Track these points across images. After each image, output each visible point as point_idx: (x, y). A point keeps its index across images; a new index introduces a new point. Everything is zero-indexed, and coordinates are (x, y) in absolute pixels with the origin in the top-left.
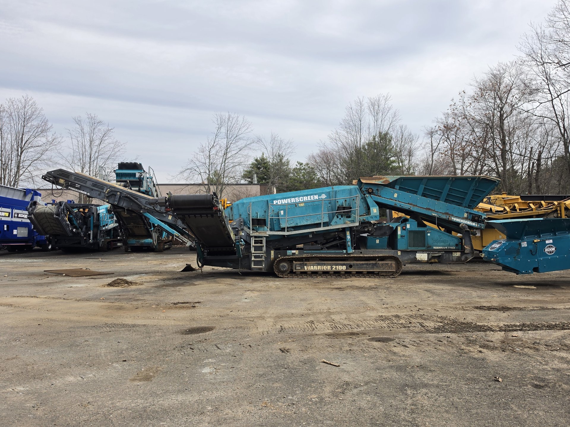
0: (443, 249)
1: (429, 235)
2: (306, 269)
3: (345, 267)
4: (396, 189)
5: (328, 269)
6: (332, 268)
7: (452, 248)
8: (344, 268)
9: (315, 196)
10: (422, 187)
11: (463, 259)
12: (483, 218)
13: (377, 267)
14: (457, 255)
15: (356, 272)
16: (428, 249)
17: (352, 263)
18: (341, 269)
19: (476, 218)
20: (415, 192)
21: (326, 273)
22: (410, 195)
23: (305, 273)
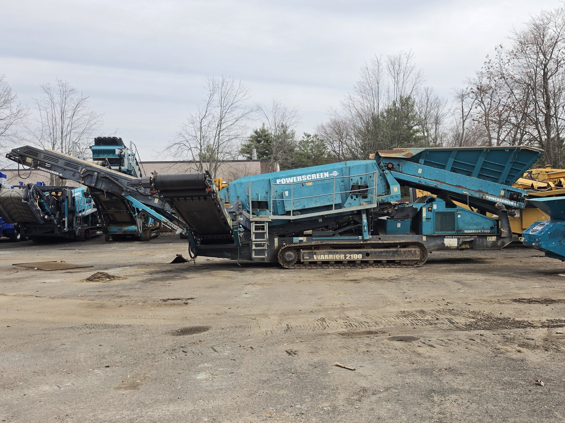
0: (476, 233)
1: (459, 216)
2: (315, 258)
3: (361, 255)
4: (421, 164)
5: (341, 258)
6: (345, 257)
7: (486, 231)
8: (359, 257)
9: (325, 173)
10: (451, 161)
11: (499, 245)
12: (523, 196)
13: (398, 255)
14: (493, 240)
15: (374, 261)
16: (459, 234)
17: (369, 250)
18: (357, 258)
19: (515, 196)
20: (443, 167)
21: (338, 263)
22: (437, 170)
23: (315, 263)
